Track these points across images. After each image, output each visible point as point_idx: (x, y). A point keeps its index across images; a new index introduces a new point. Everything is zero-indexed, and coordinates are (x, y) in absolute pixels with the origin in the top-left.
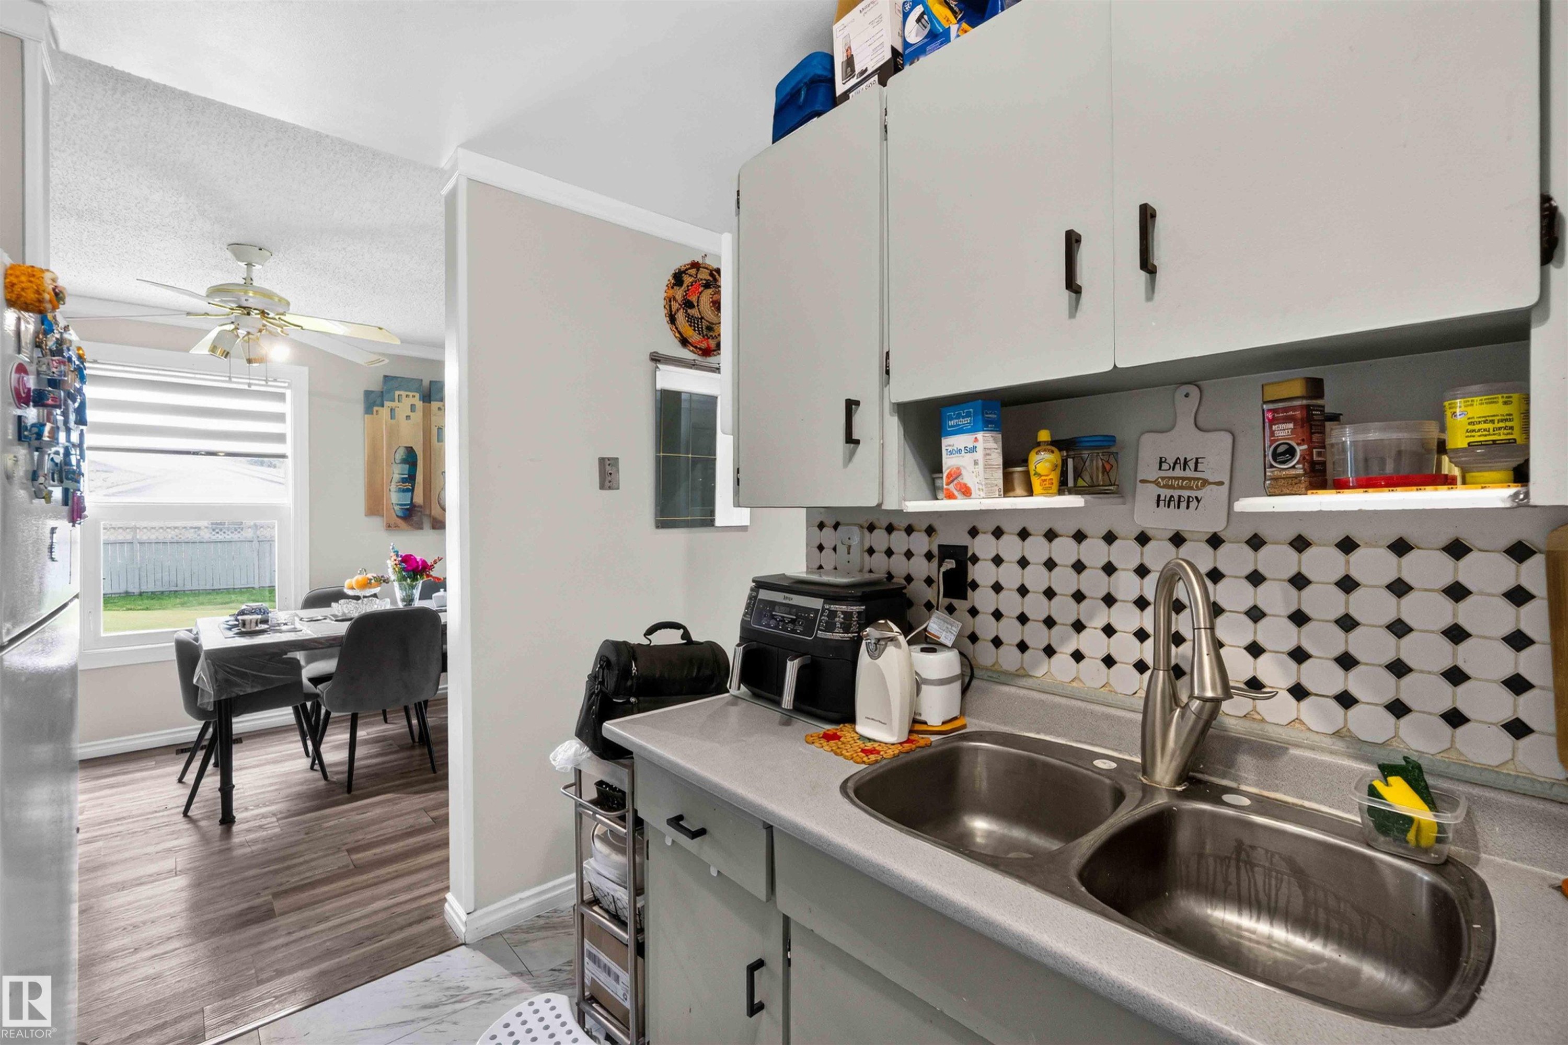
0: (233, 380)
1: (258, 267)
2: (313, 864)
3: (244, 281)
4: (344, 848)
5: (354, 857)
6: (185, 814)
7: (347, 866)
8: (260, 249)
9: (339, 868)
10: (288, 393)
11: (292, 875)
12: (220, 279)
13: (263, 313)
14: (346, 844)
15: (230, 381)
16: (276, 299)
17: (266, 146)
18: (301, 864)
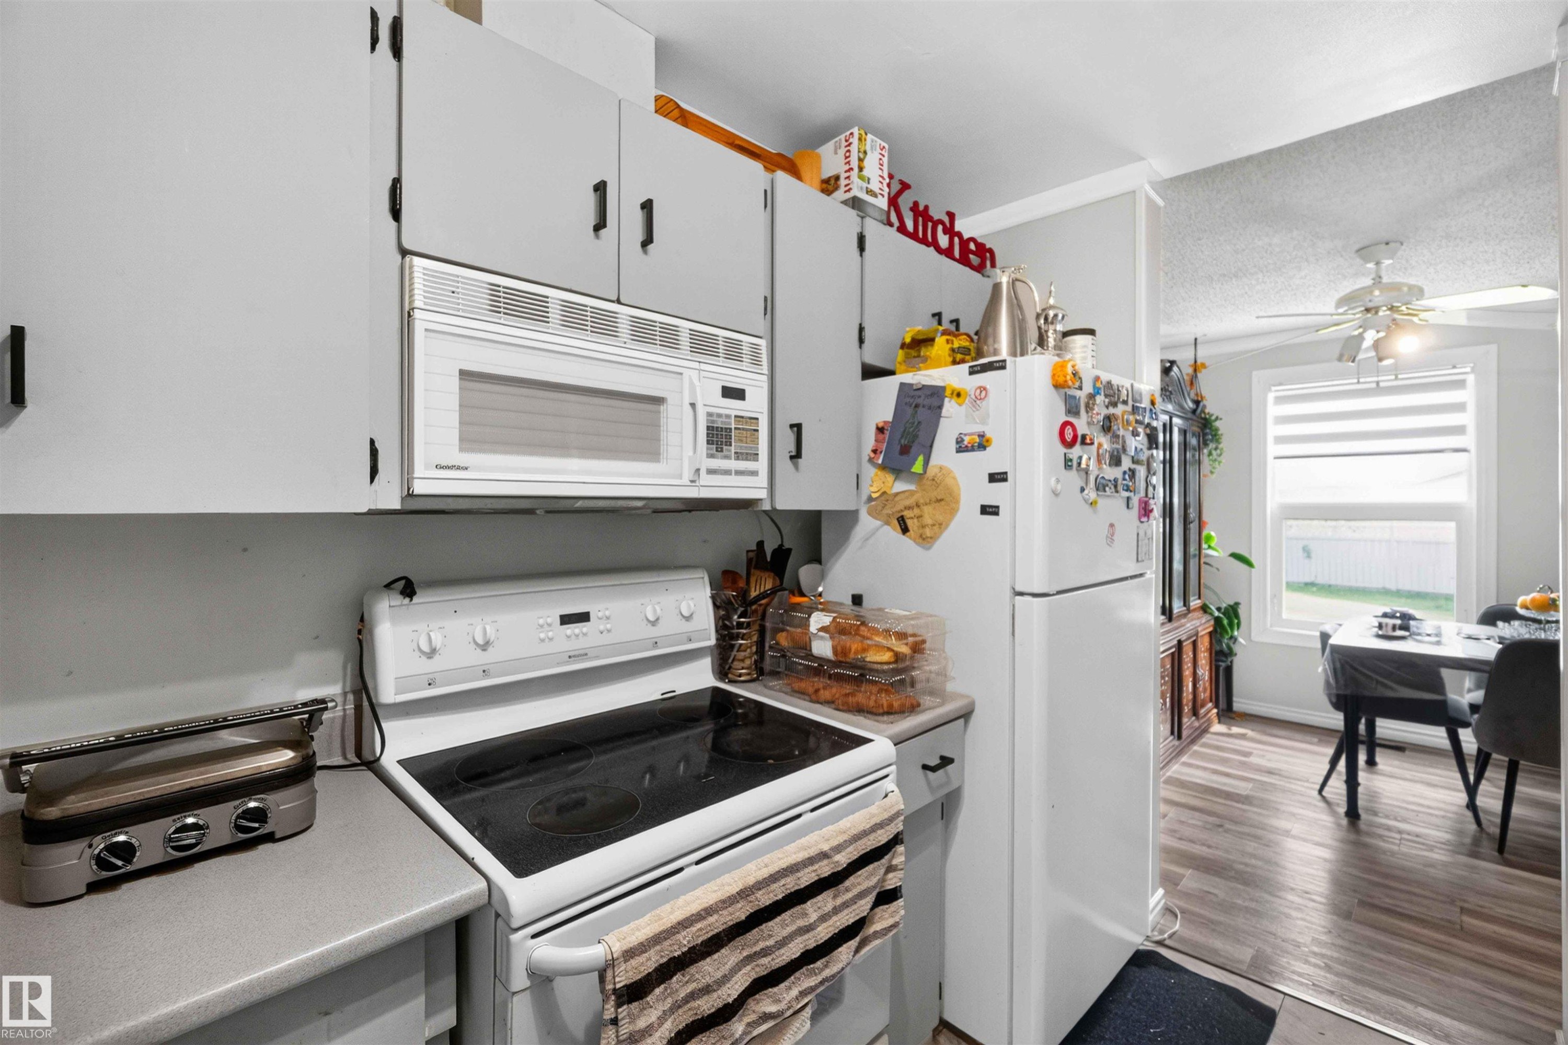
0: (1400, 376)
1: (1387, 262)
2: (1414, 898)
3: (1372, 281)
4: (1459, 903)
5: (1466, 919)
6: (1320, 791)
7: (1454, 923)
8: (1387, 244)
9: (1442, 919)
10: (1471, 379)
11: (1388, 896)
12: (1348, 287)
13: (1392, 308)
14: (1464, 901)
15: (1396, 378)
16: (1405, 289)
17: (1333, 157)
18: (1401, 891)
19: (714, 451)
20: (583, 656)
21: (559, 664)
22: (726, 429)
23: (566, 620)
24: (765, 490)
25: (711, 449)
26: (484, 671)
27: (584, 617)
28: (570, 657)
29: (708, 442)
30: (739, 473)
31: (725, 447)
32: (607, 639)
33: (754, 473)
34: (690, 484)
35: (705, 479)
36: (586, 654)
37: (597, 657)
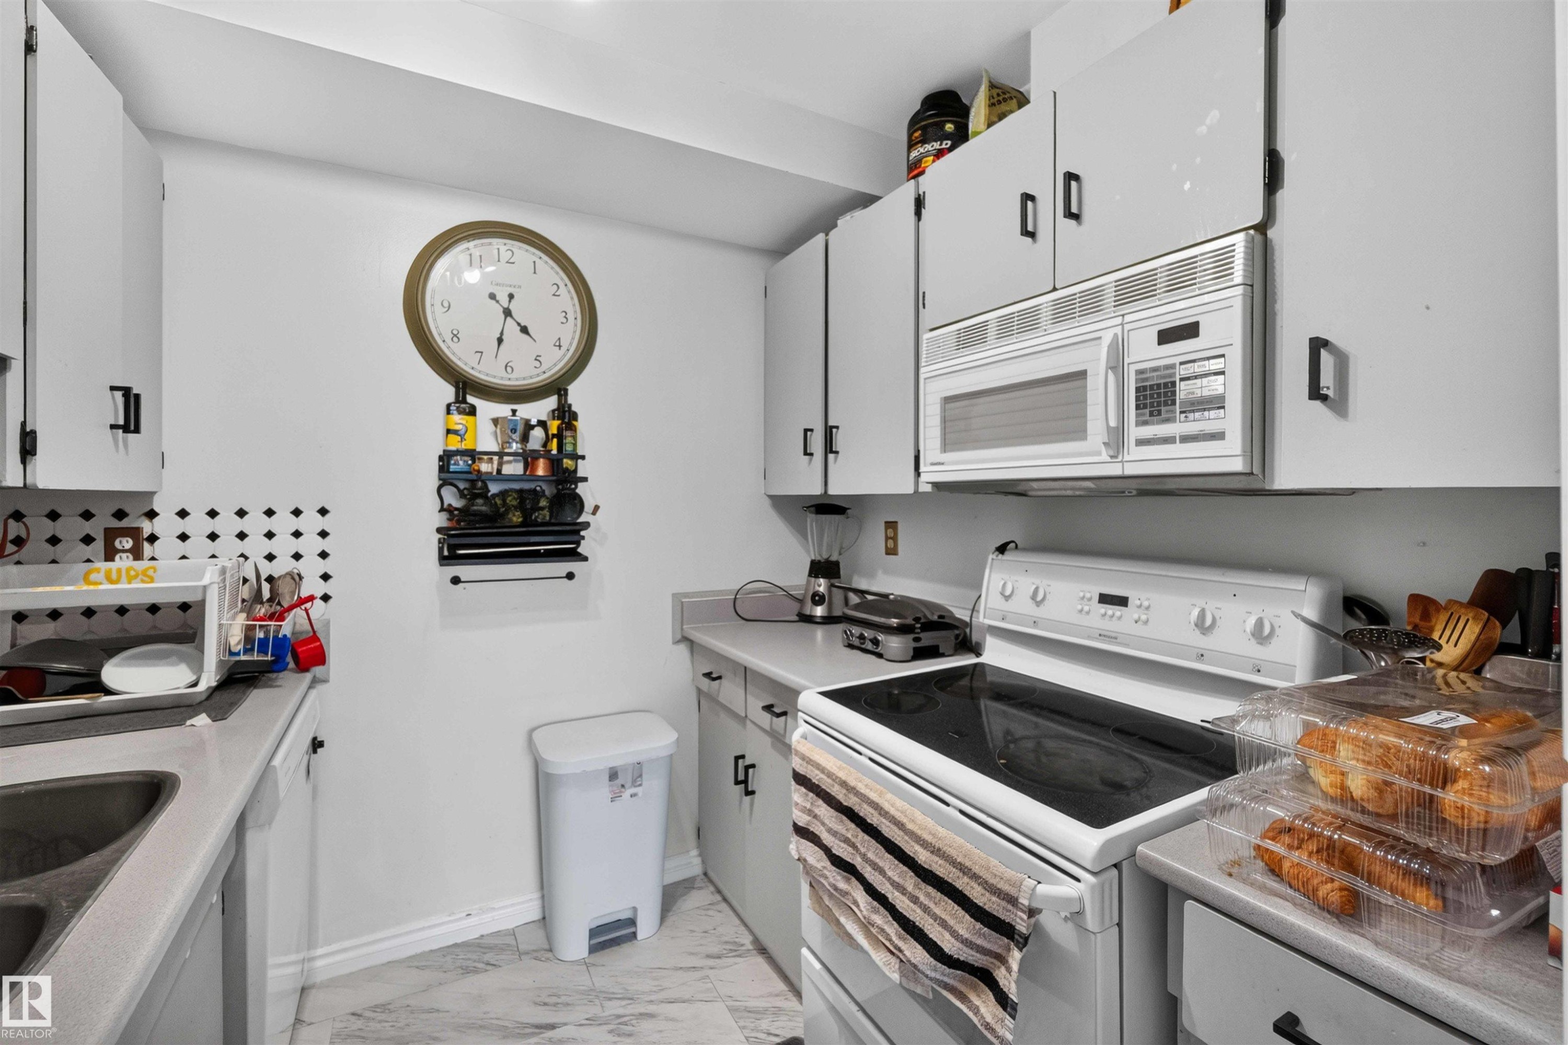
19: (1147, 418)
20: (1112, 638)
21: (1089, 637)
22: (1166, 385)
23: (1105, 599)
24: (1240, 459)
25: (1143, 415)
26: (1035, 622)
27: (1122, 601)
28: (1100, 635)
29: (1138, 407)
30: (1185, 439)
31: (1163, 409)
32: (1139, 630)
33: (1219, 436)
34: (1110, 460)
35: (1134, 453)
36: (1116, 638)
37: (1126, 645)
